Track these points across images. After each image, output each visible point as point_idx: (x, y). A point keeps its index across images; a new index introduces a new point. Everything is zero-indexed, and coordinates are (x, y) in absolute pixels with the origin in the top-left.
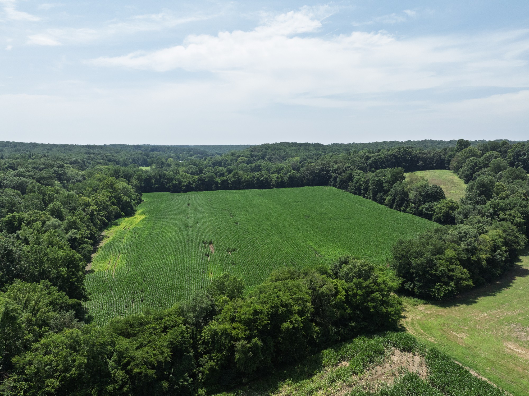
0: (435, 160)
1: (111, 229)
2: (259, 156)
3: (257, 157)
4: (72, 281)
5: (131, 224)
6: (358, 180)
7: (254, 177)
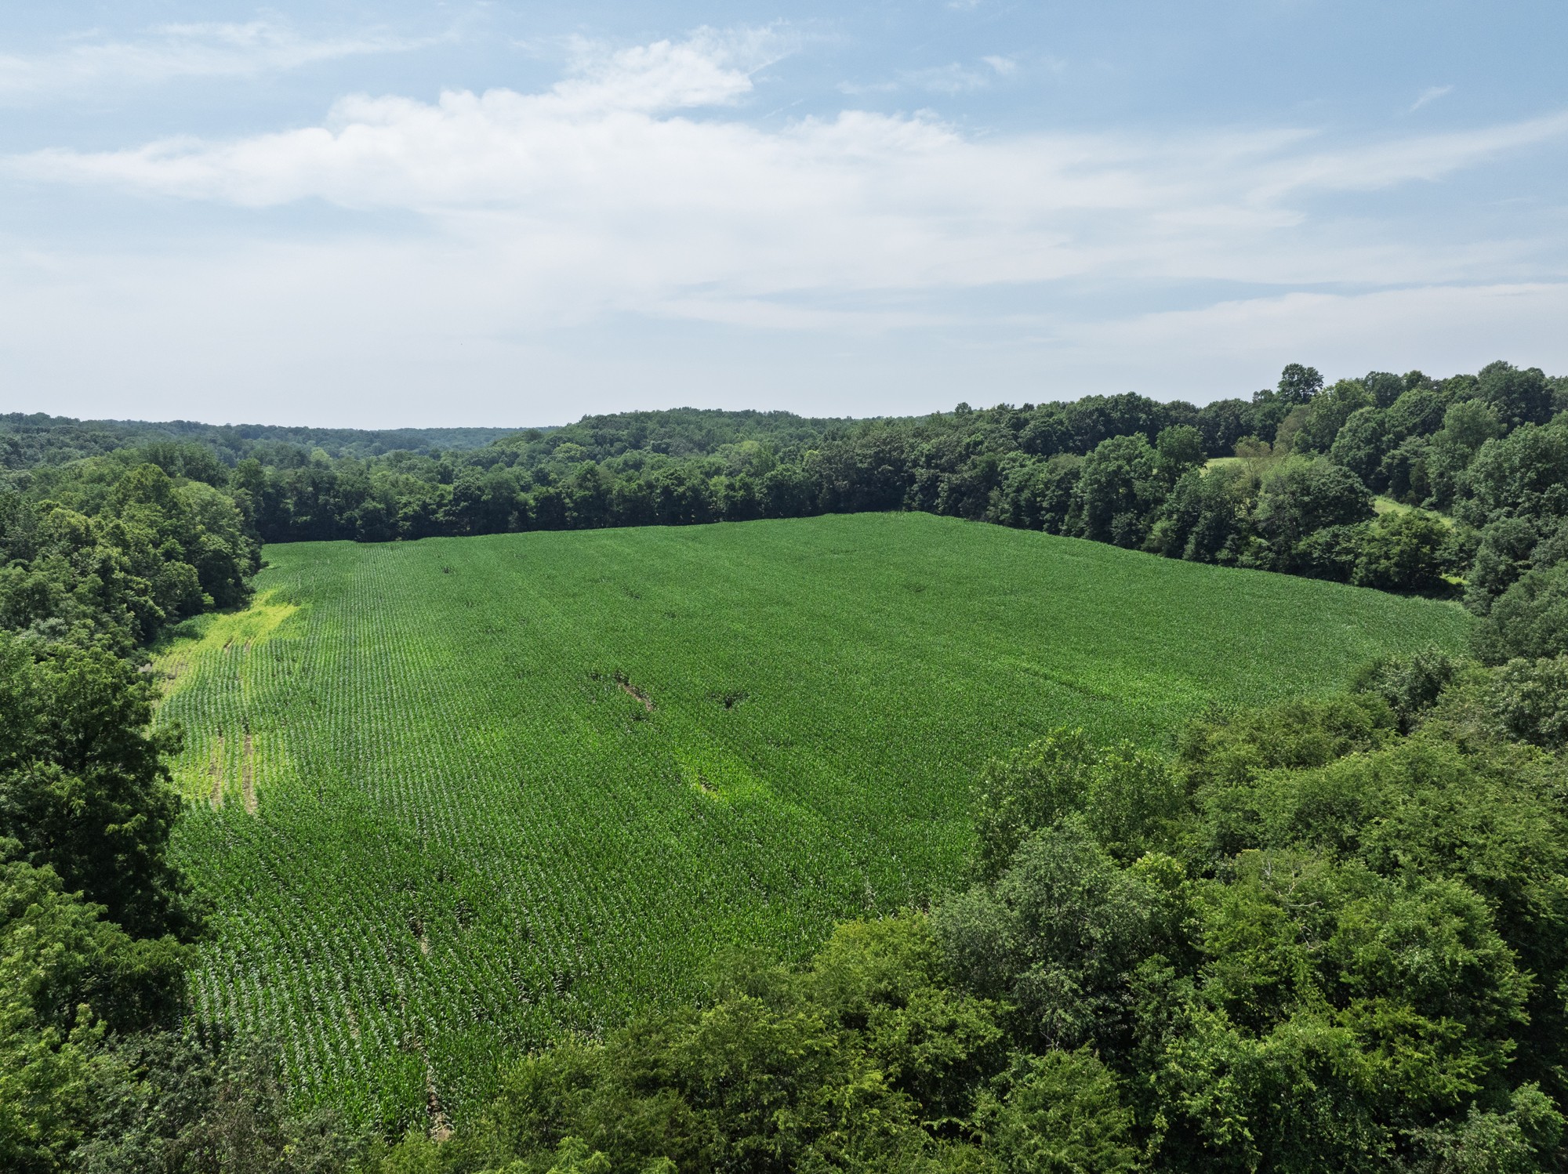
0: (1222, 428)
1: (174, 649)
2: (621, 440)
3: (618, 445)
4: (115, 832)
5: (248, 633)
6: (1027, 481)
7: (650, 486)
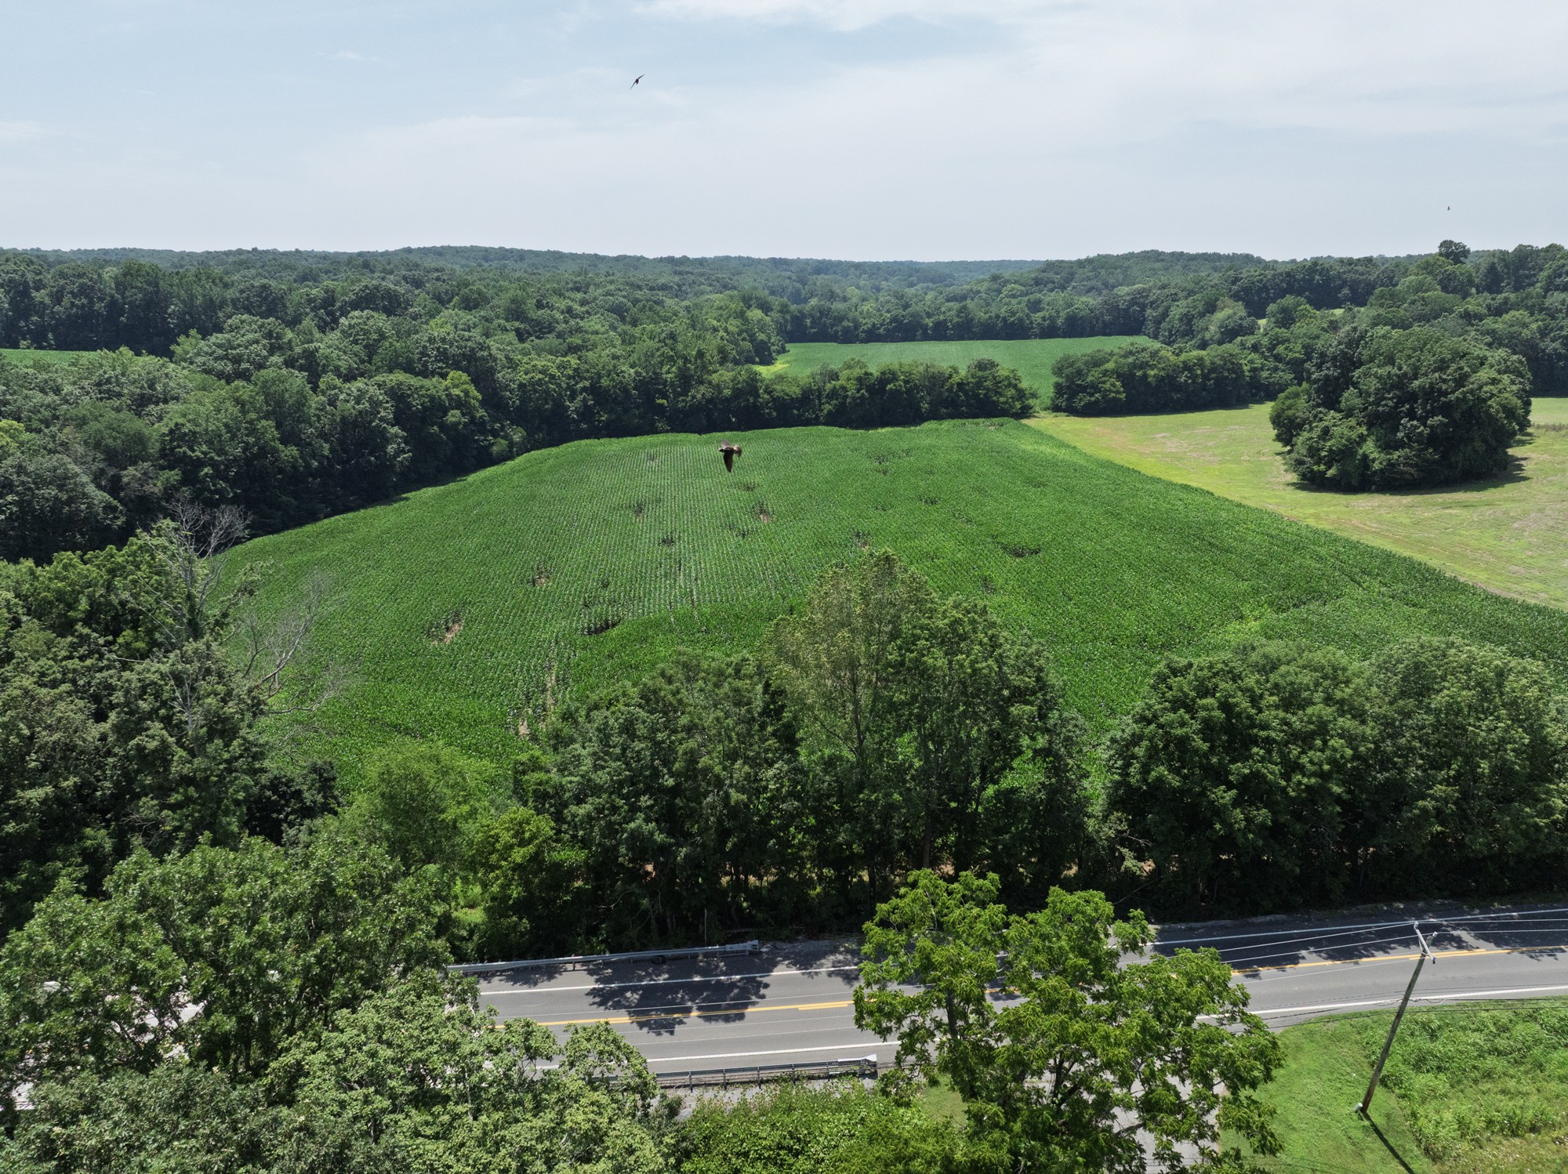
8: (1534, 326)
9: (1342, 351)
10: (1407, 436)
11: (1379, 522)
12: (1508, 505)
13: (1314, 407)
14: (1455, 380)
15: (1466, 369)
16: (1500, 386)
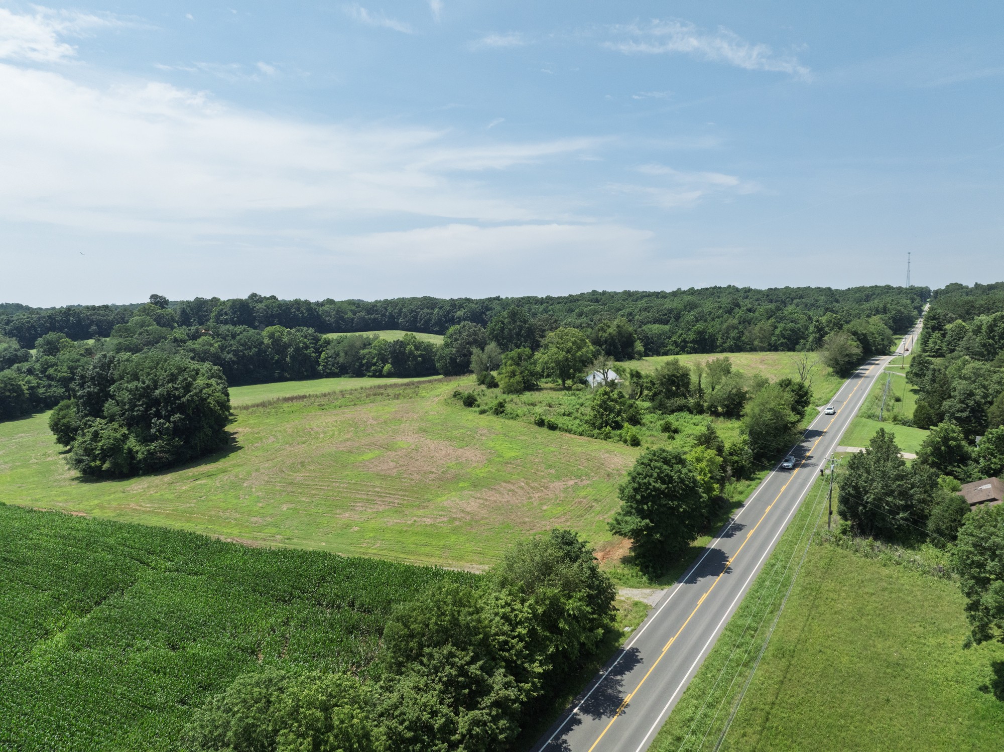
8: (216, 345)
9: (98, 373)
10: (158, 430)
11: (151, 501)
12: (237, 470)
13: (83, 417)
14: (183, 388)
15: (189, 379)
16: (213, 388)
